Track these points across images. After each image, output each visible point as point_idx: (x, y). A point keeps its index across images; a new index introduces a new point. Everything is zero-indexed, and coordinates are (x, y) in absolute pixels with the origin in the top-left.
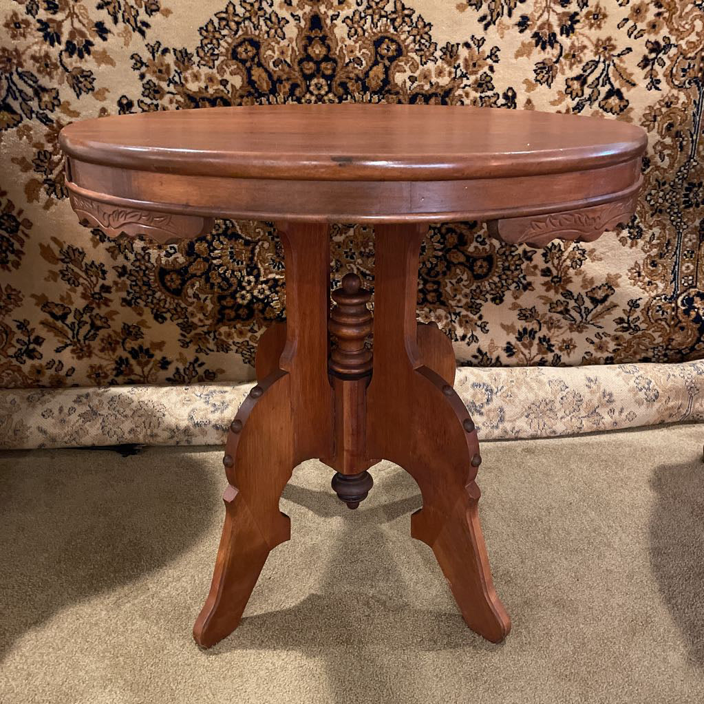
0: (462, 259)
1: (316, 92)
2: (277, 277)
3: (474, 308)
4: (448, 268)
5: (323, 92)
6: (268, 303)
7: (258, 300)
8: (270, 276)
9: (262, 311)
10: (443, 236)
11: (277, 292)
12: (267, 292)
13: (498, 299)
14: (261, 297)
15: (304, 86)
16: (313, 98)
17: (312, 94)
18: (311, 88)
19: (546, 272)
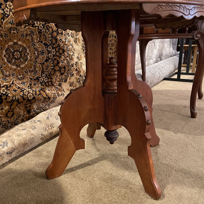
0: (58, 69)
1: (9, 8)
2: (7, 84)
3: (60, 85)
4: (55, 72)
5: (12, 8)
6: (7, 96)
7: (3, 94)
8: (4, 84)
9: (6, 99)
10: (53, 61)
11: (9, 90)
12: (6, 91)
13: (66, 81)
14: (4, 93)
15: (4, 4)
16: (8, 10)
17: (8, 8)
18: (7, 6)
19: (76, 70)
